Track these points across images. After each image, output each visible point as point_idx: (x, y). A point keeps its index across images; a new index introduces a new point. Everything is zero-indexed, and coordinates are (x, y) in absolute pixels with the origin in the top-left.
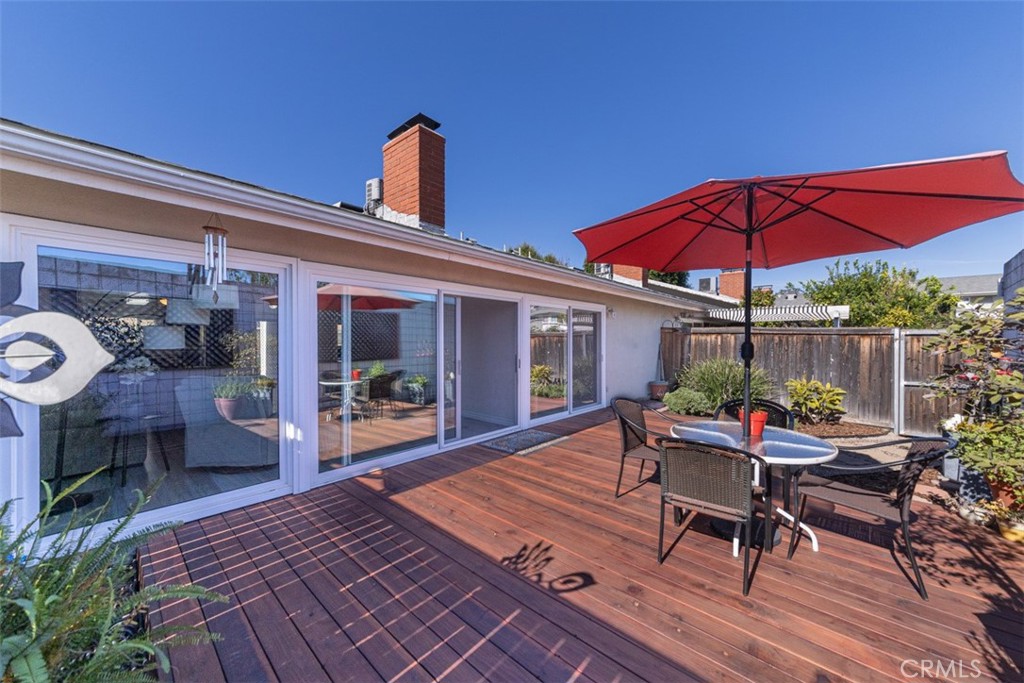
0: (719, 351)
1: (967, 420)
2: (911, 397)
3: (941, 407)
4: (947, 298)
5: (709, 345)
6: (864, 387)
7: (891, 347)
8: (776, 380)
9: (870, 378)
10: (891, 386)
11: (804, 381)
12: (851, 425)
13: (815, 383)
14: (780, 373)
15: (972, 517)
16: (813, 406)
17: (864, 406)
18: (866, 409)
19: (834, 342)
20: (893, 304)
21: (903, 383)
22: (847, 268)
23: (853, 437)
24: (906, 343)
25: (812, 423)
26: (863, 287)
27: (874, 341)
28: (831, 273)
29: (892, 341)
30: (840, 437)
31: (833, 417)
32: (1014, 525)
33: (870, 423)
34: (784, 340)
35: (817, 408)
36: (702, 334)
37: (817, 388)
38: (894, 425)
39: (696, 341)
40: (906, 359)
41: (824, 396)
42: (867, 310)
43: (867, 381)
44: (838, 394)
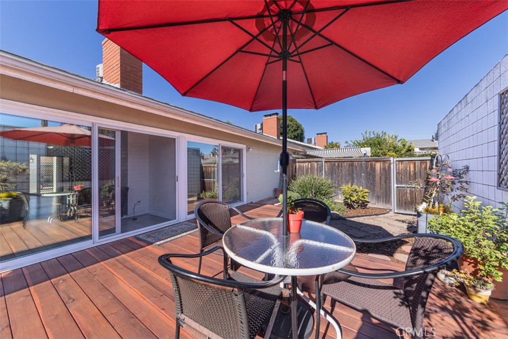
0: (310, 171)
1: (429, 205)
2: (399, 193)
3: (413, 197)
4: (410, 147)
5: (305, 168)
6: (377, 189)
7: (389, 167)
8: (337, 186)
9: (380, 183)
10: (390, 187)
11: (350, 186)
12: (372, 208)
13: (355, 187)
14: (338, 182)
15: (447, 281)
16: (354, 199)
17: (378, 198)
18: (379, 200)
19: (363, 165)
20: (389, 150)
21: (396, 186)
22: (370, 134)
23: (373, 215)
24: (396, 165)
25: (354, 208)
26: (376, 142)
27: (382, 164)
28: (364, 136)
29: (390, 165)
30: (367, 216)
31: (364, 205)
32: (479, 291)
33: (381, 207)
34: (340, 164)
35: (356, 200)
36: (301, 162)
37: (356, 189)
38: (392, 208)
39: (299, 166)
40: (397, 173)
41: (359, 193)
42: (379, 153)
43: (379, 185)
44: (366, 193)
